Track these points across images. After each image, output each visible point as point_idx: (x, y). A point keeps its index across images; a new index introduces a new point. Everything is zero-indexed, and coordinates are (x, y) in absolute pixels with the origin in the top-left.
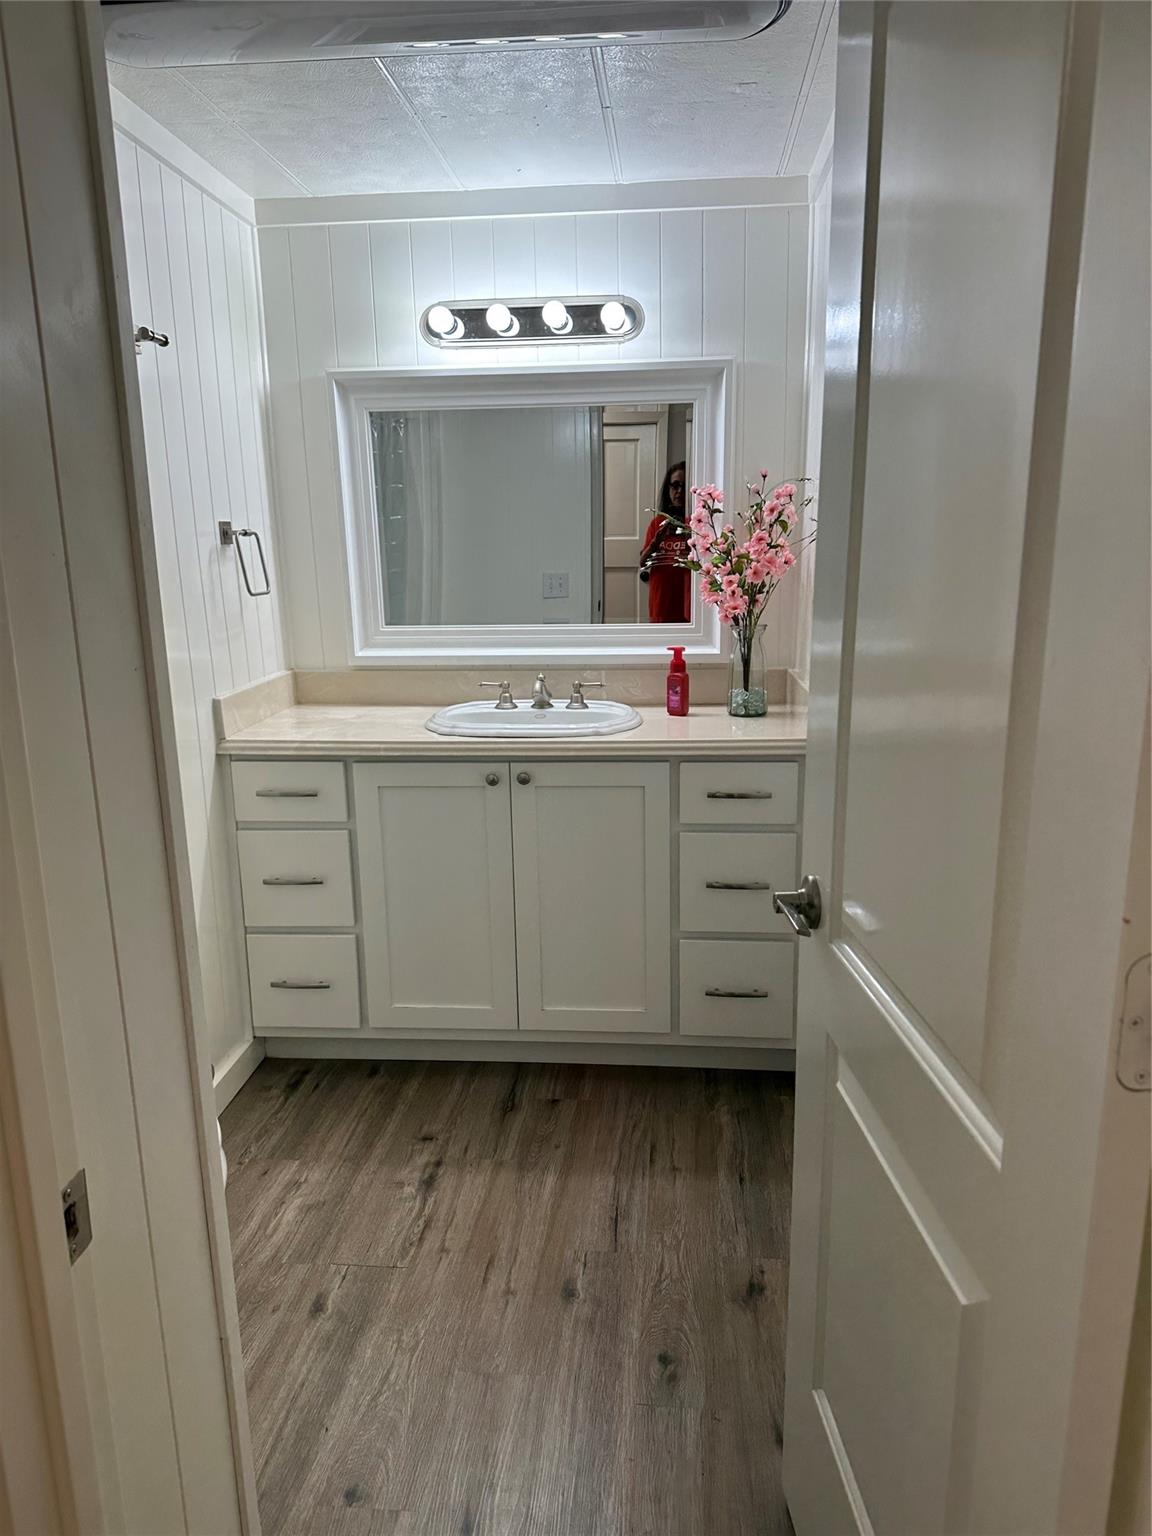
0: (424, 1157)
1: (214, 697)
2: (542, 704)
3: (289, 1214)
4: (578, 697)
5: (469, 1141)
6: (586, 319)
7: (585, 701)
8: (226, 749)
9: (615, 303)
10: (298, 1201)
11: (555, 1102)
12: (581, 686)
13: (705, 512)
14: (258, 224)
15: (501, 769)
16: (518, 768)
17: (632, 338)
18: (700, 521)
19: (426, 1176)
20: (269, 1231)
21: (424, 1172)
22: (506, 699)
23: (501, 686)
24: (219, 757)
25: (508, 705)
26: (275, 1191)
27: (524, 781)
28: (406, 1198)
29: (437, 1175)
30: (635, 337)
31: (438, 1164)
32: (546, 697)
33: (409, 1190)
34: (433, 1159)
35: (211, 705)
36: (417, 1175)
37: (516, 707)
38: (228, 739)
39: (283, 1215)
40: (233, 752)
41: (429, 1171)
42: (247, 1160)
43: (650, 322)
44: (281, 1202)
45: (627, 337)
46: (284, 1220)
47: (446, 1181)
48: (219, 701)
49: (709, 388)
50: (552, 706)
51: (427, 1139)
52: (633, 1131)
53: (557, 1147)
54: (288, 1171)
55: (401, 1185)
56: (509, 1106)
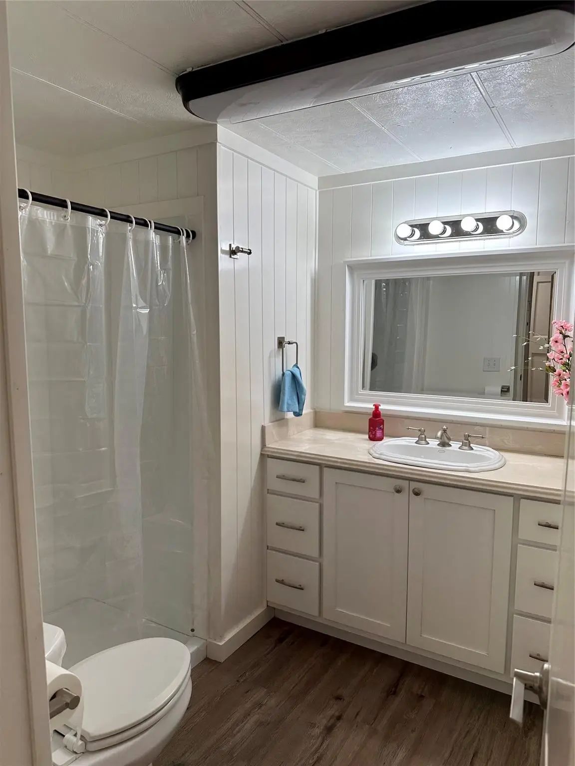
0: (333, 710)
1: (263, 424)
2: (444, 444)
3: (249, 724)
4: (467, 443)
5: (362, 708)
6: (489, 225)
7: (471, 445)
8: (266, 451)
9: (505, 215)
10: (256, 716)
11: (422, 697)
12: (469, 436)
13: (561, 336)
14: (319, 189)
15: (405, 484)
16: (414, 485)
17: (518, 235)
18: (556, 342)
19: (330, 724)
20: (235, 732)
21: (329, 721)
22: (422, 438)
23: (420, 430)
24: (262, 455)
25: (423, 442)
26: (248, 705)
27: (417, 494)
28: (313, 736)
29: (336, 726)
30: (520, 233)
31: (339, 718)
32: (447, 441)
33: (317, 731)
34: (337, 714)
35: (261, 428)
36: (324, 722)
37: (428, 444)
38: (267, 446)
39: (245, 724)
40: (268, 453)
41: (332, 721)
42: (242, 680)
43: (530, 223)
44: (247, 715)
45: (514, 234)
46: (246, 727)
47: (339, 732)
48: (265, 427)
49: (567, 262)
50: (451, 446)
51: (339, 698)
52: (465, 736)
53: (413, 731)
54: (259, 694)
55: (313, 725)
56: (392, 691)
